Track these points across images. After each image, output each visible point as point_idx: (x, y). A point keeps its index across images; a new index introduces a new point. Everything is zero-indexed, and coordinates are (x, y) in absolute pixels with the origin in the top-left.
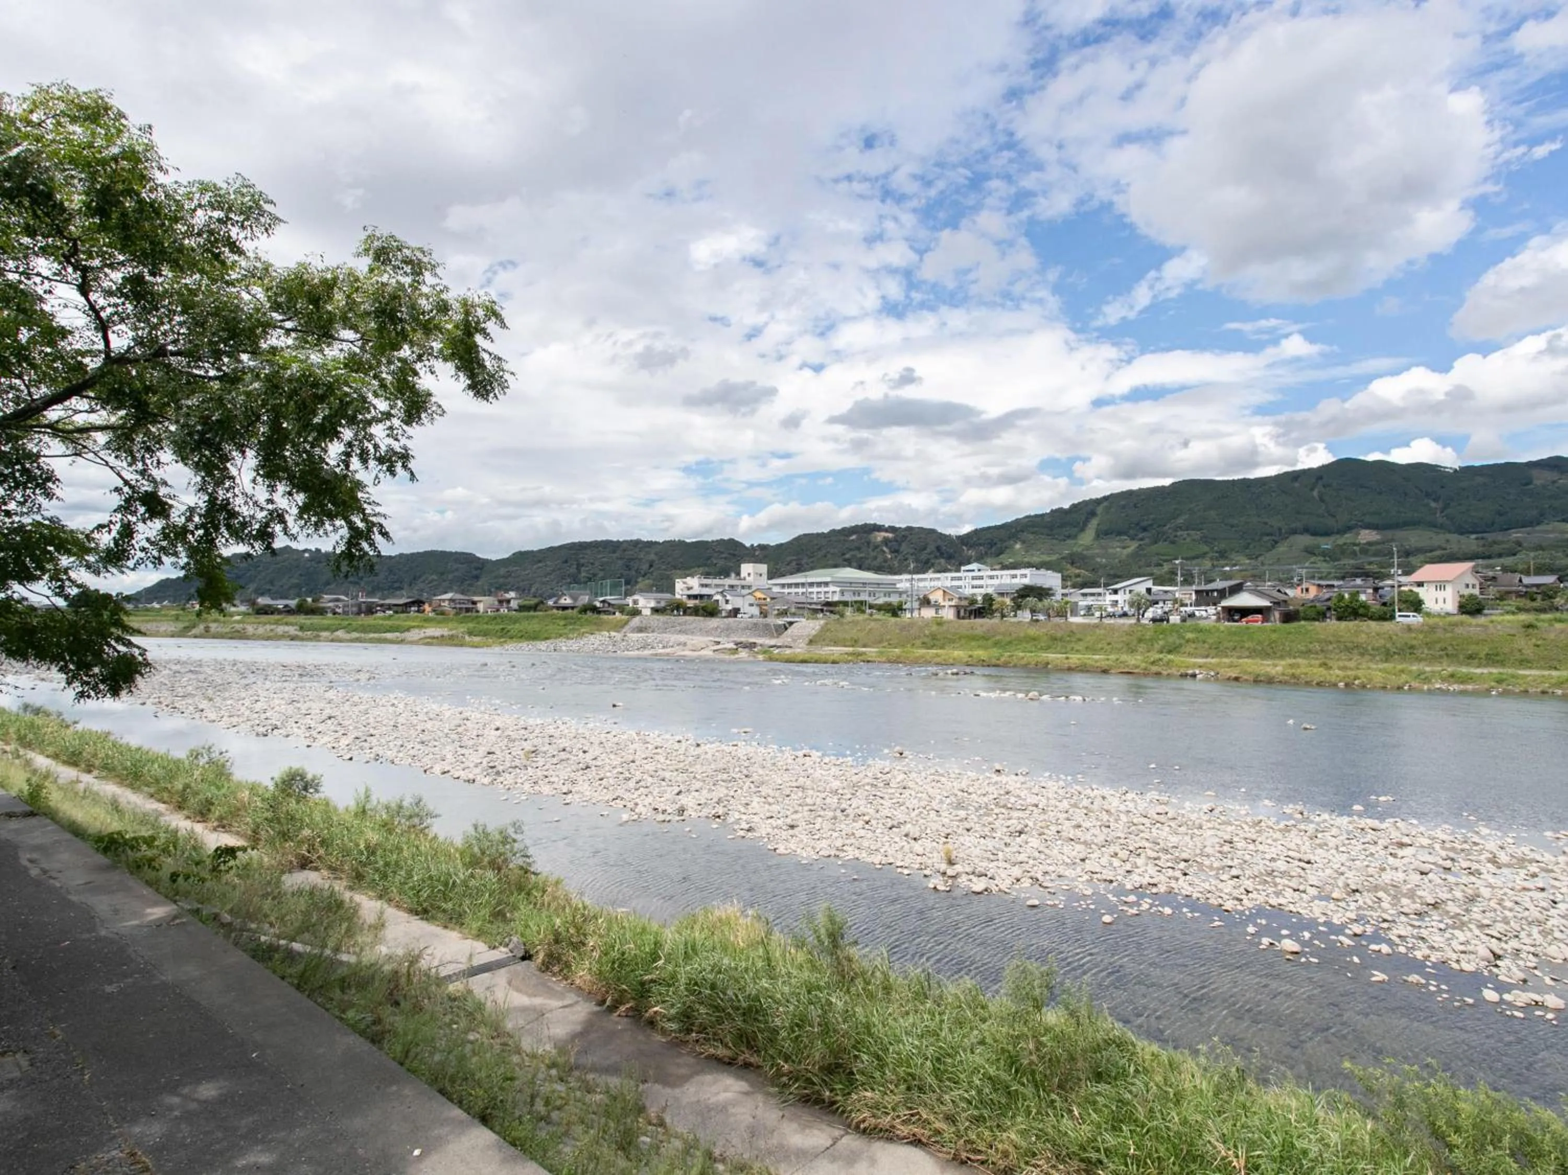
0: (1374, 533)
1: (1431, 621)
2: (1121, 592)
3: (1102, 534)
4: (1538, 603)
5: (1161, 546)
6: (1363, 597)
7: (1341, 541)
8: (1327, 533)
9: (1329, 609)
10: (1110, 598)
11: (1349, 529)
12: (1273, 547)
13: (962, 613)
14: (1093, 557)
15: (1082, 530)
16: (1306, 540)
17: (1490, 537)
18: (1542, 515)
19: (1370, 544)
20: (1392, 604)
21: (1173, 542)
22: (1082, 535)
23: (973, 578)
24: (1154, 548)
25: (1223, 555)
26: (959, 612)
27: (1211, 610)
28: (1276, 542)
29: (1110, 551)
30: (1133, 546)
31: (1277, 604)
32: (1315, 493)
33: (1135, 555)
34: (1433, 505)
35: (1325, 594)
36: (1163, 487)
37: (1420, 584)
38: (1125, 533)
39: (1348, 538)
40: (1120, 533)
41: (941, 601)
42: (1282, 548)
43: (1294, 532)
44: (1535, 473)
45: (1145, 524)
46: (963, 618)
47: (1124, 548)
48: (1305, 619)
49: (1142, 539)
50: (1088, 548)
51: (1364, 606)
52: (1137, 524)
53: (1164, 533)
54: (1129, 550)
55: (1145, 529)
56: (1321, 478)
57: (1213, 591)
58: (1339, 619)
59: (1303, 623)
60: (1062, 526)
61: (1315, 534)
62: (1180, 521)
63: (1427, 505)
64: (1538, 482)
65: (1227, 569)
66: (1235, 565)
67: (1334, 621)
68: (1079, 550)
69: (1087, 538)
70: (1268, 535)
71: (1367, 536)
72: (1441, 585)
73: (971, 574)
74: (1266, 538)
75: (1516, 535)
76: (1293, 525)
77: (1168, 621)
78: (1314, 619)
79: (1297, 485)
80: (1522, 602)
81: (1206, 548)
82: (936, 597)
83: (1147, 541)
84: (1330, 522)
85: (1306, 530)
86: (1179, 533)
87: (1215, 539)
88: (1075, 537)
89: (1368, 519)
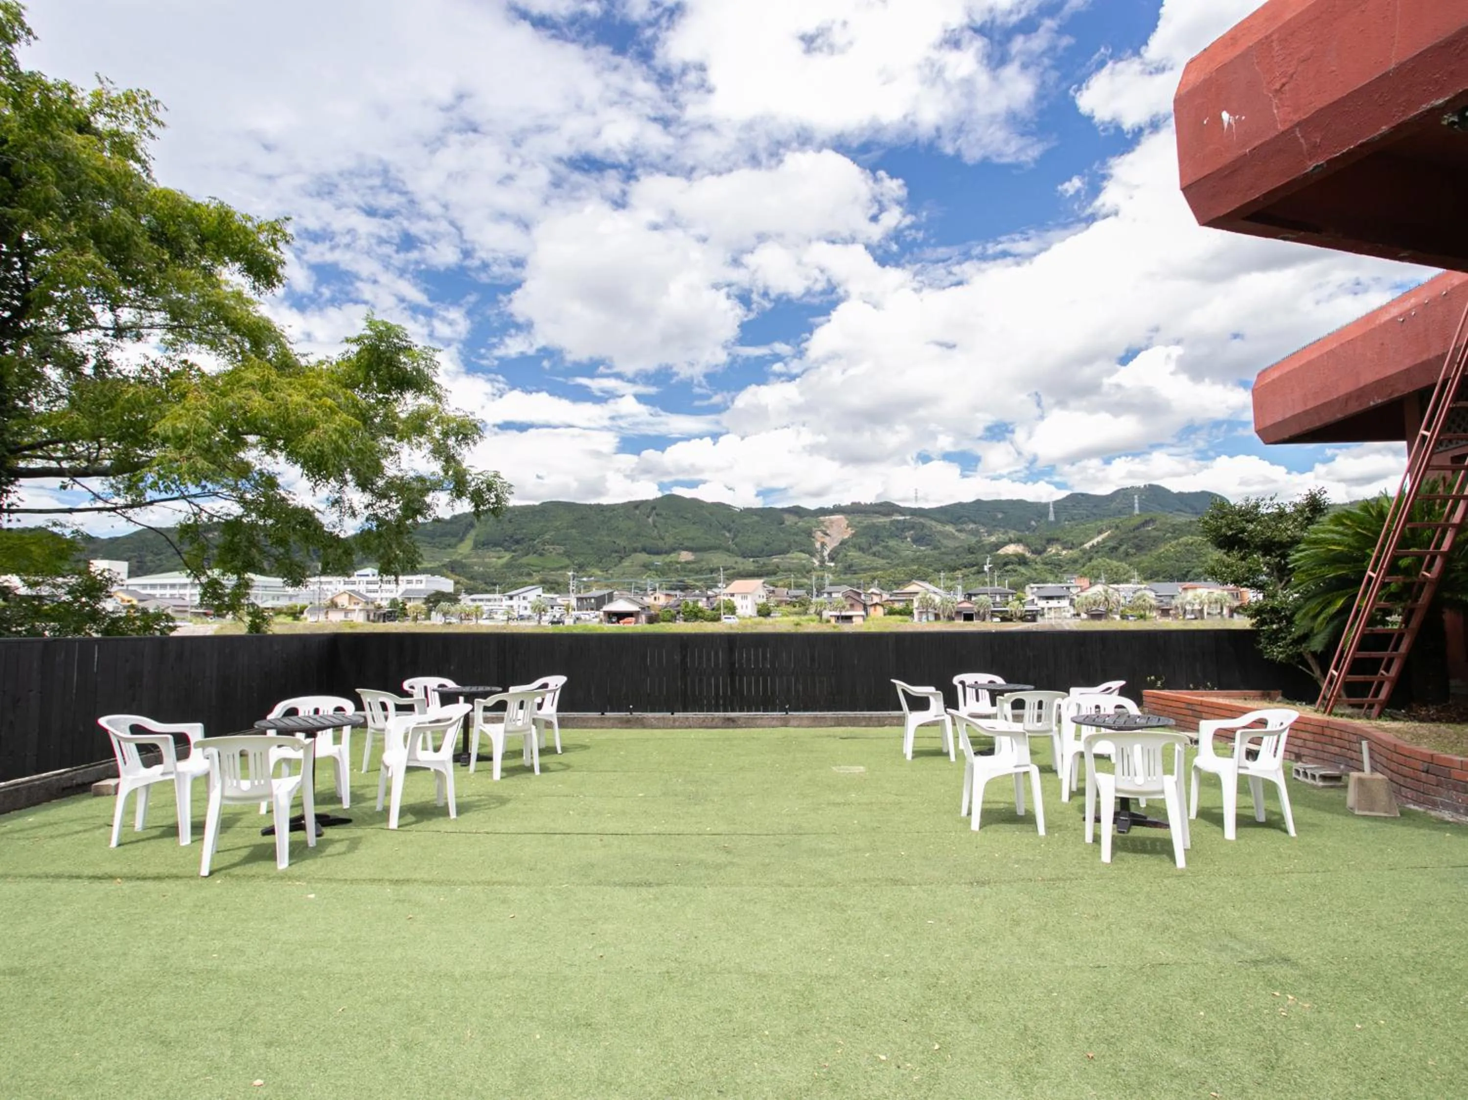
0: (690, 554)
1: (744, 622)
2: (515, 598)
3: (479, 545)
4: (797, 609)
5: (532, 559)
6: (700, 604)
7: (668, 559)
8: (658, 553)
9: (678, 613)
10: (506, 603)
11: (673, 550)
12: (620, 562)
13: (372, 617)
14: (471, 566)
15: (462, 540)
16: (643, 557)
17: (762, 560)
18: (790, 546)
19: (688, 563)
20: (719, 609)
21: (541, 555)
22: (462, 545)
23: (368, 583)
24: (524, 560)
25: (581, 567)
26: (368, 616)
27: (592, 613)
28: (622, 558)
29: (487, 560)
30: (507, 556)
31: (643, 609)
32: (650, 520)
33: (508, 566)
34: (727, 534)
35: (672, 601)
36: (534, 506)
37: (732, 595)
38: (500, 545)
39: (673, 557)
40: (496, 545)
41: (346, 604)
42: (626, 563)
43: (635, 550)
44: (786, 516)
45: (518, 537)
46: (374, 621)
47: (499, 558)
48: (664, 621)
49: (514, 551)
50: (466, 557)
51: (701, 611)
52: (511, 537)
53: (534, 546)
54: (504, 560)
55: (517, 542)
56: (654, 508)
57: (590, 598)
58: (685, 620)
59: (662, 624)
60: (444, 535)
61: (650, 552)
62: (547, 537)
63: (723, 535)
64: (787, 523)
65: (585, 579)
66: (590, 576)
67: (682, 623)
68: (459, 558)
69: (465, 548)
70: (616, 552)
71: (686, 556)
72: (744, 596)
73: (365, 579)
74: (614, 555)
75: (776, 560)
76: (635, 545)
77: (563, 623)
78: (669, 621)
79: (637, 512)
80: (790, 609)
81: (567, 561)
82: (343, 601)
83: (520, 552)
84: (660, 543)
85: (644, 550)
86: (546, 547)
87: (575, 554)
88: (454, 546)
89: (687, 544)
